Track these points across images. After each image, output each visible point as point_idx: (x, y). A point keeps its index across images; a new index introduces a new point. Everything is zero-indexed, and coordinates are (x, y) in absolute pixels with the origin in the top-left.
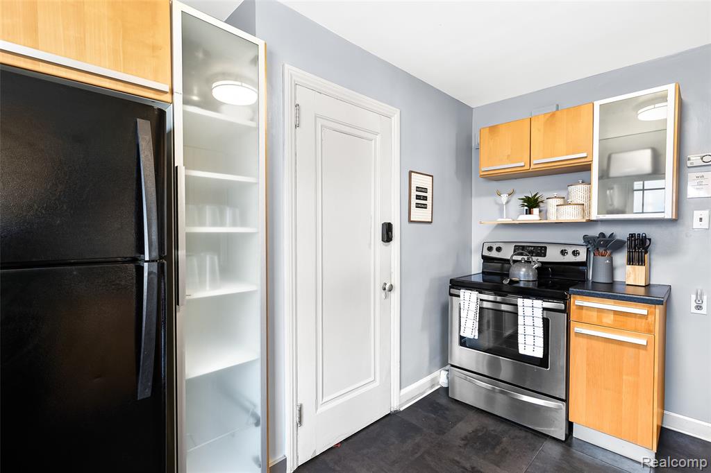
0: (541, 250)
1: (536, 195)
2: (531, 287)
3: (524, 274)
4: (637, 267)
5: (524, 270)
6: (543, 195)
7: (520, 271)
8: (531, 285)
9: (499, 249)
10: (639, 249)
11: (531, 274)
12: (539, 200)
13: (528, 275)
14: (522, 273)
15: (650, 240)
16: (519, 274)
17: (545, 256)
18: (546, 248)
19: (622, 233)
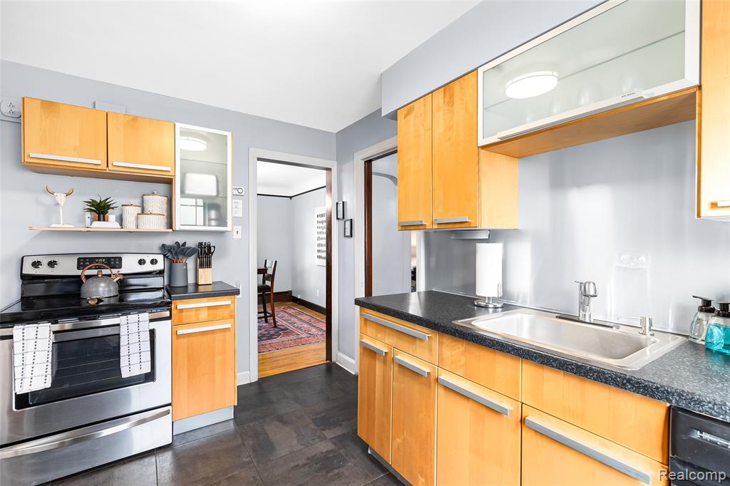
0: (114, 262)
1: (107, 199)
2: (112, 302)
3: (104, 290)
4: (206, 269)
5: (103, 285)
6: (117, 201)
7: (97, 287)
8: (112, 301)
9: (52, 264)
10: (205, 255)
11: (112, 288)
12: (111, 206)
13: (110, 291)
14: (101, 289)
15: (214, 247)
16: (97, 291)
17: (120, 267)
18: (120, 259)
19: (192, 242)
